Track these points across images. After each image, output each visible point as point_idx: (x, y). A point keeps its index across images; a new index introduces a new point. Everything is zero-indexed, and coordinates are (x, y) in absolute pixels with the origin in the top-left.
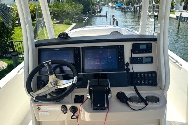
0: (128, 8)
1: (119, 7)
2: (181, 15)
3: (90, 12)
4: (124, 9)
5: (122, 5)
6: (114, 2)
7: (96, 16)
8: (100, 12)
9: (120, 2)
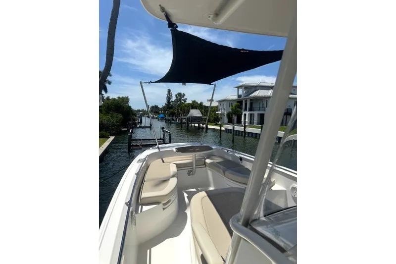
0: (173, 119)
1: (162, 118)
2: (234, 128)
3: (130, 122)
4: (169, 120)
5: (165, 116)
6: (155, 112)
7: (138, 128)
8: (141, 122)
9: (162, 113)
